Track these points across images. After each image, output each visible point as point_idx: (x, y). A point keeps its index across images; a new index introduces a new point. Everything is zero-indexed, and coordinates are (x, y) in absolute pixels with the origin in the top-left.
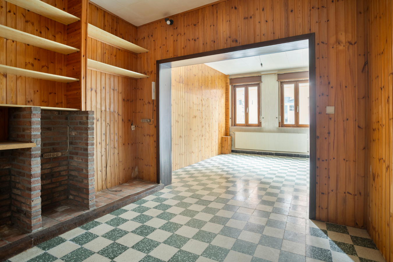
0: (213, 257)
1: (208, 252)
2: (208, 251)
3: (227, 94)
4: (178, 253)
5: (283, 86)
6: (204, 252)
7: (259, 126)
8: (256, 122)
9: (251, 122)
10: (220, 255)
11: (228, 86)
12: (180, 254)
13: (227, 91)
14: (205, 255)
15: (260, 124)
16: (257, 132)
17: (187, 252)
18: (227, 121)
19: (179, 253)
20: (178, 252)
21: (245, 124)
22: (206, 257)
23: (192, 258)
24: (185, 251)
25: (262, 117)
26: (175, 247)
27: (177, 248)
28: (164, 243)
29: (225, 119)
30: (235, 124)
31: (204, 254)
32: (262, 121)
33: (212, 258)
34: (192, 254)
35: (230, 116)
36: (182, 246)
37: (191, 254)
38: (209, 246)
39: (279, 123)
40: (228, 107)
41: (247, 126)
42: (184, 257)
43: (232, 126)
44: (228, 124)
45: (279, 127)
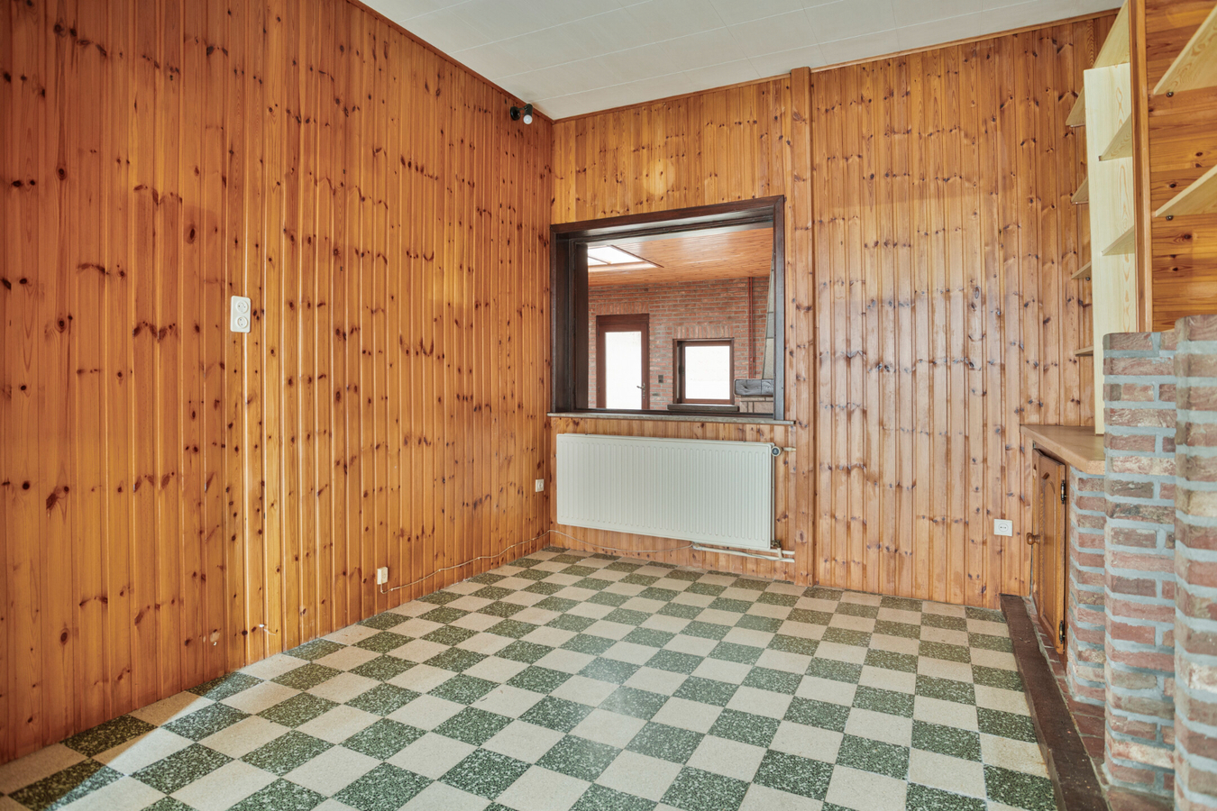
0: (499, 760)
1: (509, 773)
2: (505, 777)
4: (598, 772)
6: (518, 775)
10: (476, 765)
12: (592, 769)
14: (519, 765)
17: (571, 775)
19: (594, 772)
20: (597, 775)
22: (516, 761)
23: (556, 758)
24: (577, 777)
26: (609, 789)
27: (604, 788)
28: (651, 802)
31: (520, 770)
33: (502, 758)
34: (556, 768)
36: (586, 793)
37: (559, 770)
38: (498, 792)
42: (578, 761)
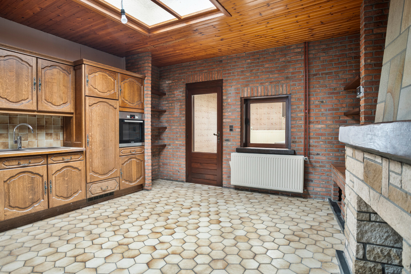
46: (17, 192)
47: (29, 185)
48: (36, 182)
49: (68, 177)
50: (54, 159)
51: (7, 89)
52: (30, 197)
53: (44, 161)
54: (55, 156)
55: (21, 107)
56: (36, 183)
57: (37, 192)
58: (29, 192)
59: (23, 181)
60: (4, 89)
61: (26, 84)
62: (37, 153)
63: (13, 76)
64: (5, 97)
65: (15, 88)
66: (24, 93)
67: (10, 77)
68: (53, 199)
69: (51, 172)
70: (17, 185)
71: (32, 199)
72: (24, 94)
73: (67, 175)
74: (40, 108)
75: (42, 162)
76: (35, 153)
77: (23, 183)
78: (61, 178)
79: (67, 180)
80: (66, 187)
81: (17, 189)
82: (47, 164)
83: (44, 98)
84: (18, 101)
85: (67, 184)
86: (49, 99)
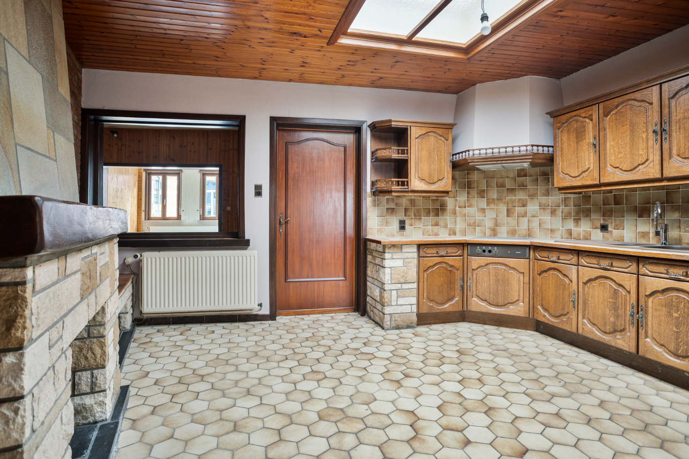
3: (140, 182)
5: (205, 177)
7: (178, 220)
8: (175, 215)
9: (168, 215)
11: (142, 173)
13: (140, 179)
15: (179, 217)
16: (176, 226)
18: (139, 214)
21: (162, 218)
25: (182, 210)
29: (136, 211)
30: (148, 217)
32: (182, 214)
35: (143, 208)
39: (200, 216)
40: (141, 197)
41: (164, 220)
43: (145, 220)
44: (141, 218)
45: (200, 220)
46: (597, 304)
47: (611, 300)
48: (620, 298)
49: (679, 313)
50: (651, 267)
51: (620, 153)
52: (612, 319)
53: (633, 267)
54: (652, 263)
55: (637, 176)
56: (620, 301)
57: (621, 317)
58: (610, 311)
59: (604, 291)
60: (616, 154)
61: (644, 137)
62: (617, 250)
63: (627, 131)
64: (617, 165)
65: (629, 148)
66: (641, 152)
67: (623, 133)
68: (645, 341)
69: (643, 290)
70: (596, 294)
71: (614, 323)
72: (641, 155)
73: (678, 307)
74: (668, 173)
75: (629, 269)
76: (614, 250)
77: (604, 294)
78: (664, 309)
79: (677, 318)
80: (674, 331)
81: (597, 299)
82: (638, 275)
83: (675, 153)
84: (633, 167)
85: (677, 327)
86: (685, 152)
